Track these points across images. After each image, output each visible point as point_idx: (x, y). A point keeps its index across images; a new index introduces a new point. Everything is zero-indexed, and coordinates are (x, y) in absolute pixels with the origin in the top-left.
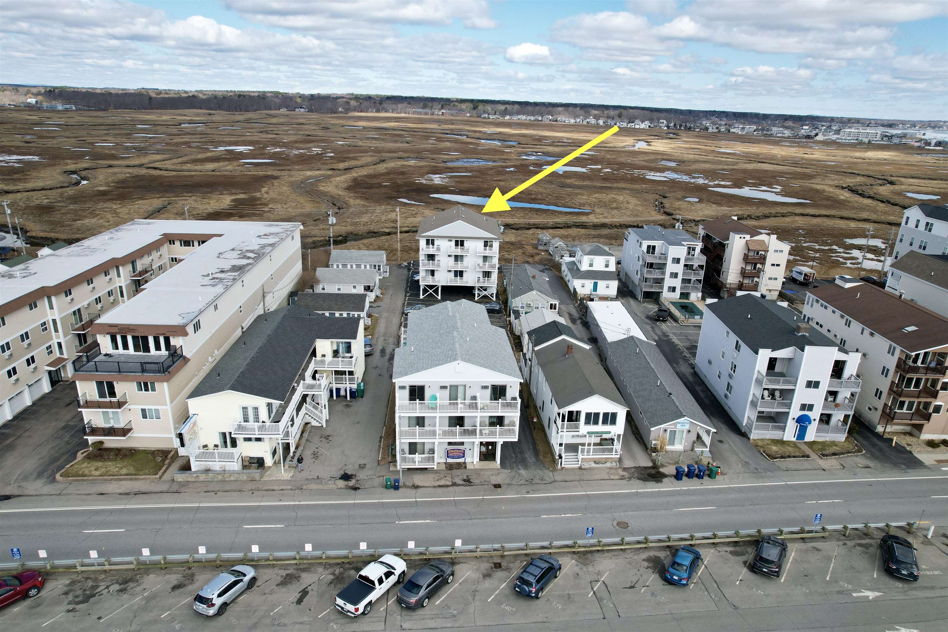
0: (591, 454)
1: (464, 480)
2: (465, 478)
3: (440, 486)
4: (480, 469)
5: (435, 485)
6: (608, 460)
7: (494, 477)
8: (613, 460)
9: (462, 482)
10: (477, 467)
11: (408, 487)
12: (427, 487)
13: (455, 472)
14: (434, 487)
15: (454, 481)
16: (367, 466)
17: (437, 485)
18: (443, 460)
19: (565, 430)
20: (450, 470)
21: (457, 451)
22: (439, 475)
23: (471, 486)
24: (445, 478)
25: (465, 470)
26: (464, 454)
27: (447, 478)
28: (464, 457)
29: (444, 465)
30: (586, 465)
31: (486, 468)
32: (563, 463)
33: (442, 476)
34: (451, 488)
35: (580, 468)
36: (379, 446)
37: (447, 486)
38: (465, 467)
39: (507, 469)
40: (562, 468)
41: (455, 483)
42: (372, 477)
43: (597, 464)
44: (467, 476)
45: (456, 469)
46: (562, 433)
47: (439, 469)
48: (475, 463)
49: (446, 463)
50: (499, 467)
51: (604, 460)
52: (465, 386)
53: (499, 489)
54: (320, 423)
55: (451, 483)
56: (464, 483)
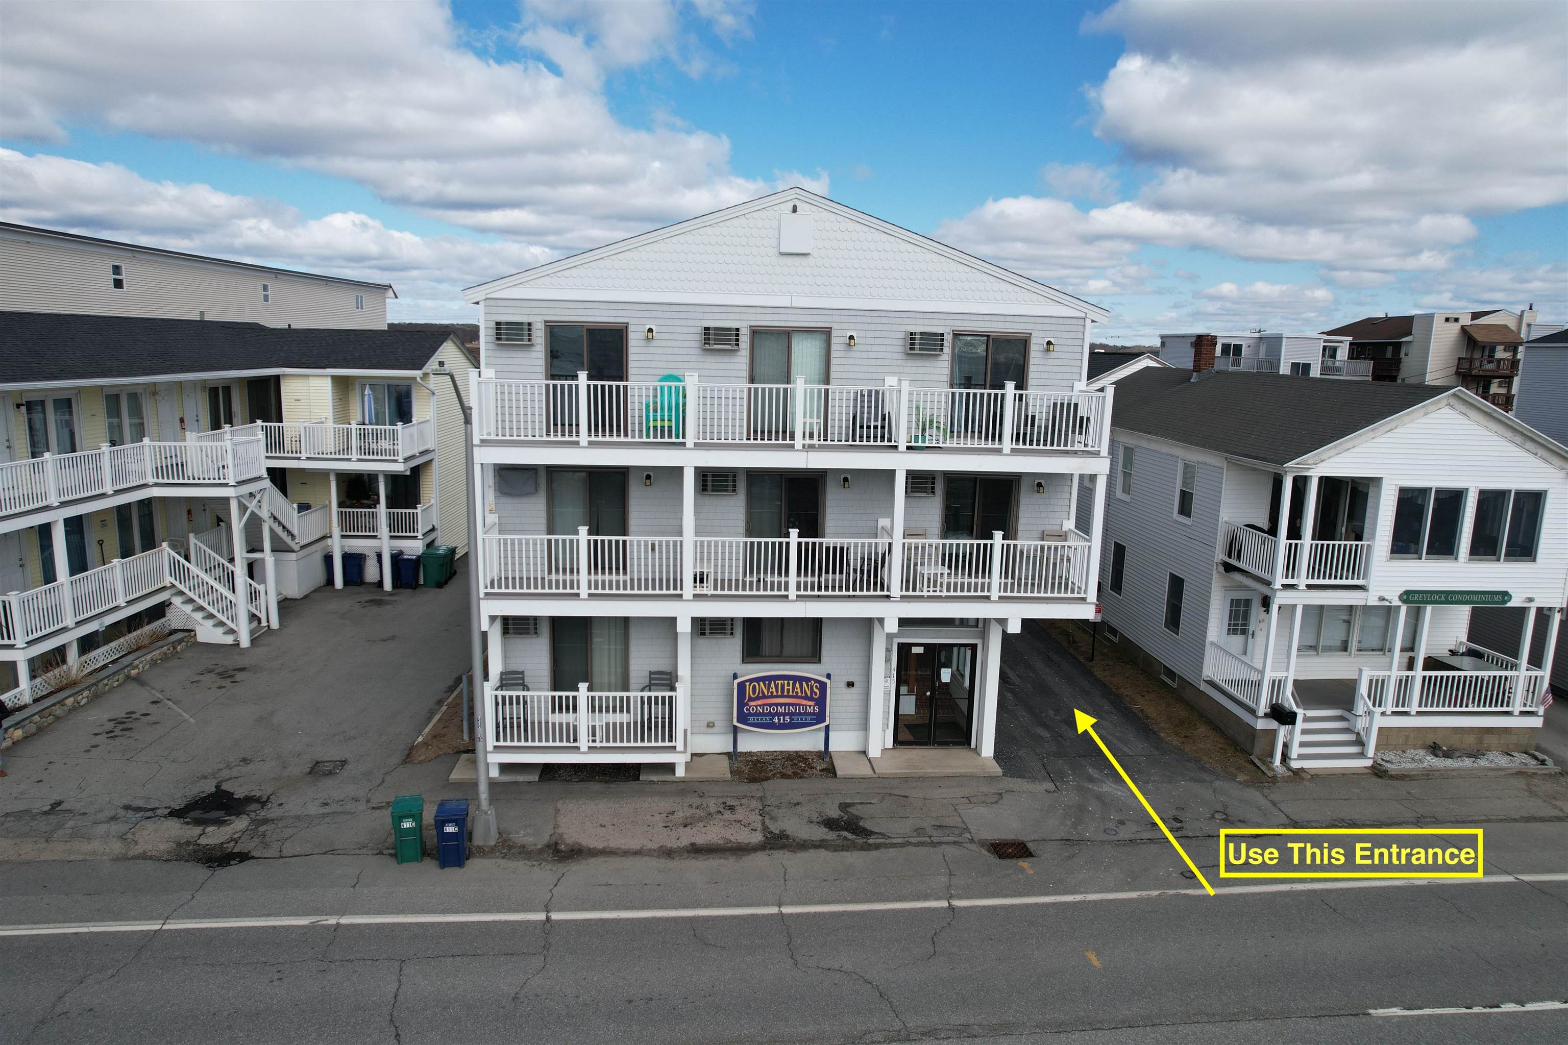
0: (1414, 708)
1: (830, 824)
2: (834, 812)
3: (696, 850)
4: (906, 779)
5: (672, 844)
6: (1489, 739)
7: (982, 810)
8: (1513, 739)
9: (821, 833)
10: (887, 768)
11: (525, 853)
12: (626, 853)
13: (777, 788)
14: (668, 853)
15: (775, 828)
16: (348, 767)
17: (685, 842)
18: (718, 743)
19: (1302, 580)
20: (752, 780)
21: (788, 686)
22: (696, 801)
23: (867, 847)
24: (728, 815)
25: (830, 783)
26: (821, 702)
27: (740, 814)
28: (820, 717)
29: (725, 763)
30: (1398, 763)
31: (929, 771)
32: (1295, 751)
33: (712, 805)
34: (761, 859)
35: (1377, 771)
36: (440, 703)
37: (740, 850)
38: (831, 771)
39: (1033, 779)
40: (1298, 773)
41: (783, 835)
42: (349, 806)
43: (1447, 755)
44: (844, 807)
45: (784, 776)
46: (1290, 594)
47: (696, 775)
48: (874, 752)
49: (732, 756)
50: (997, 770)
51: (1470, 740)
52: (826, 333)
53: (1024, 864)
54: (231, 631)
55: (757, 838)
56: (831, 836)
